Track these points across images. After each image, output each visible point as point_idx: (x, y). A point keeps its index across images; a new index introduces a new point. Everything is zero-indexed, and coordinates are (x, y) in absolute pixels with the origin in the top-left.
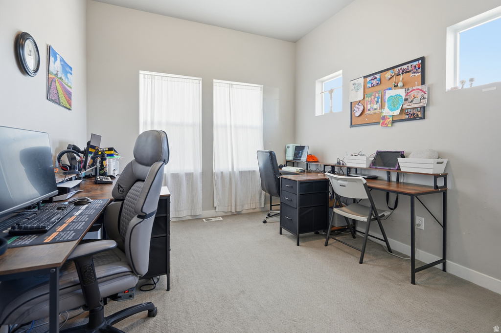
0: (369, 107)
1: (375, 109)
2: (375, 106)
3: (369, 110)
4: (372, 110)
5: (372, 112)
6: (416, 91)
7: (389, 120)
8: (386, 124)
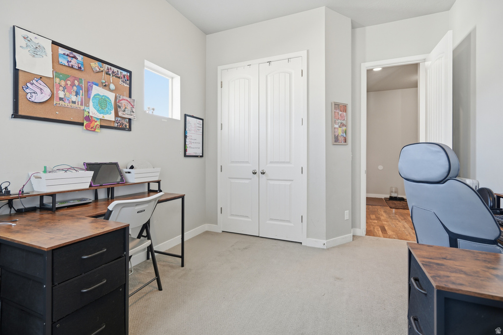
0: (61, 94)
1: (74, 102)
2: (74, 98)
3: (61, 99)
4: (67, 102)
5: (66, 104)
6: (126, 101)
7: (96, 124)
8: (92, 128)
